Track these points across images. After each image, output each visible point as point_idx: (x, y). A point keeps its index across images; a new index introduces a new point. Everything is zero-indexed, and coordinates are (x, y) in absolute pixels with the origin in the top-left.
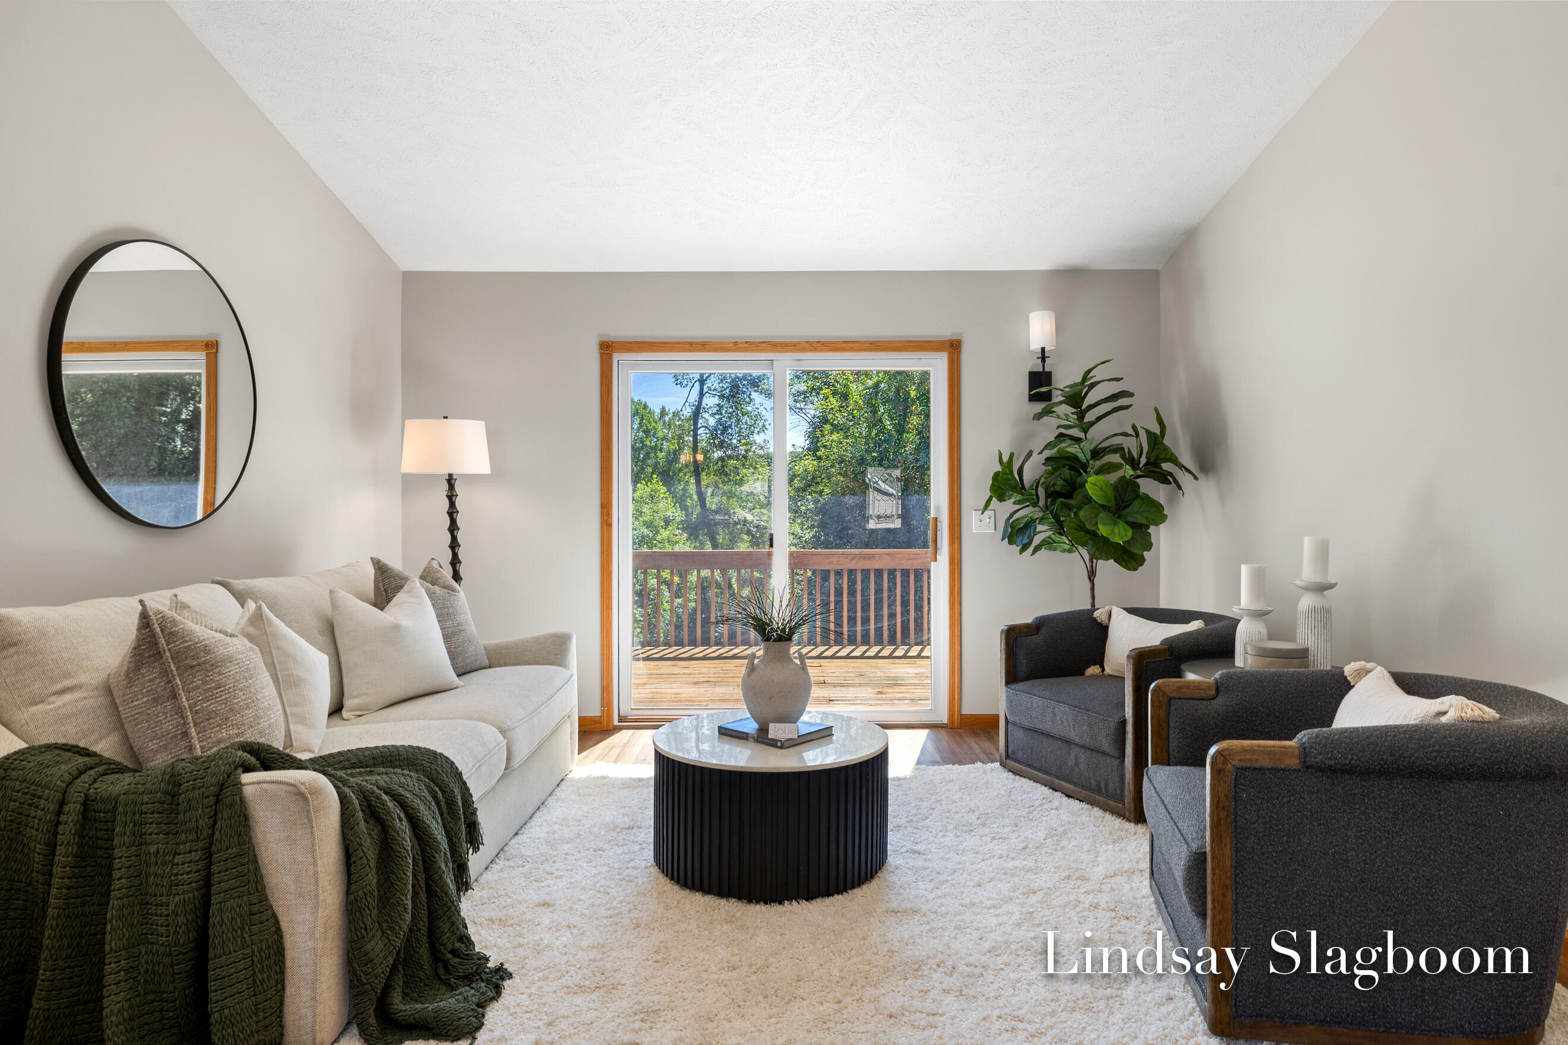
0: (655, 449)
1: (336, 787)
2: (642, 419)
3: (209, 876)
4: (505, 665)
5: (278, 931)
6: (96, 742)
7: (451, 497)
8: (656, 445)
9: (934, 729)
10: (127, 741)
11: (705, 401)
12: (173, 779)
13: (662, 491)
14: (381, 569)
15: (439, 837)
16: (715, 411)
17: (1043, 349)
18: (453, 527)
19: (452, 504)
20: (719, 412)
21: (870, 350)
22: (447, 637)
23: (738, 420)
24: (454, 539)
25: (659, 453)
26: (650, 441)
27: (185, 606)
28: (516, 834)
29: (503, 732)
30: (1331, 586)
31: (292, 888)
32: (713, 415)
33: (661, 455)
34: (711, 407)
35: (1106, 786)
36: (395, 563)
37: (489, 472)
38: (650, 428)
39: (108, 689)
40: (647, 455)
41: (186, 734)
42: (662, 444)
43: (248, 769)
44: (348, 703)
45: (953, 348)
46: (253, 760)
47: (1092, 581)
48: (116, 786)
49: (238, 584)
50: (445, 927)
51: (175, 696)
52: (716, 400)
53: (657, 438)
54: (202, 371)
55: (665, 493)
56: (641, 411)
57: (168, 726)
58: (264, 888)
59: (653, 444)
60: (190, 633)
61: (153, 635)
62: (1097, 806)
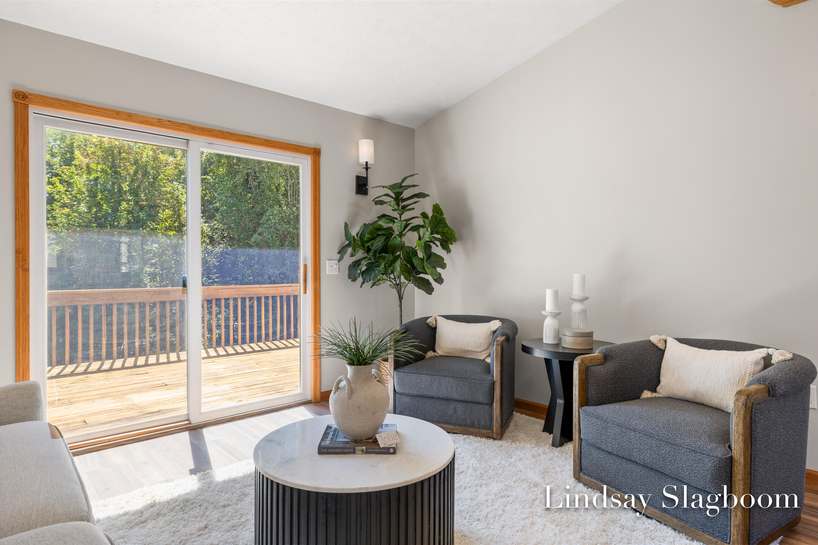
9: (306, 405)
17: (367, 163)
30: (586, 299)
35: (479, 421)
45: (316, 153)
47: (401, 302)
62: (470, 435)
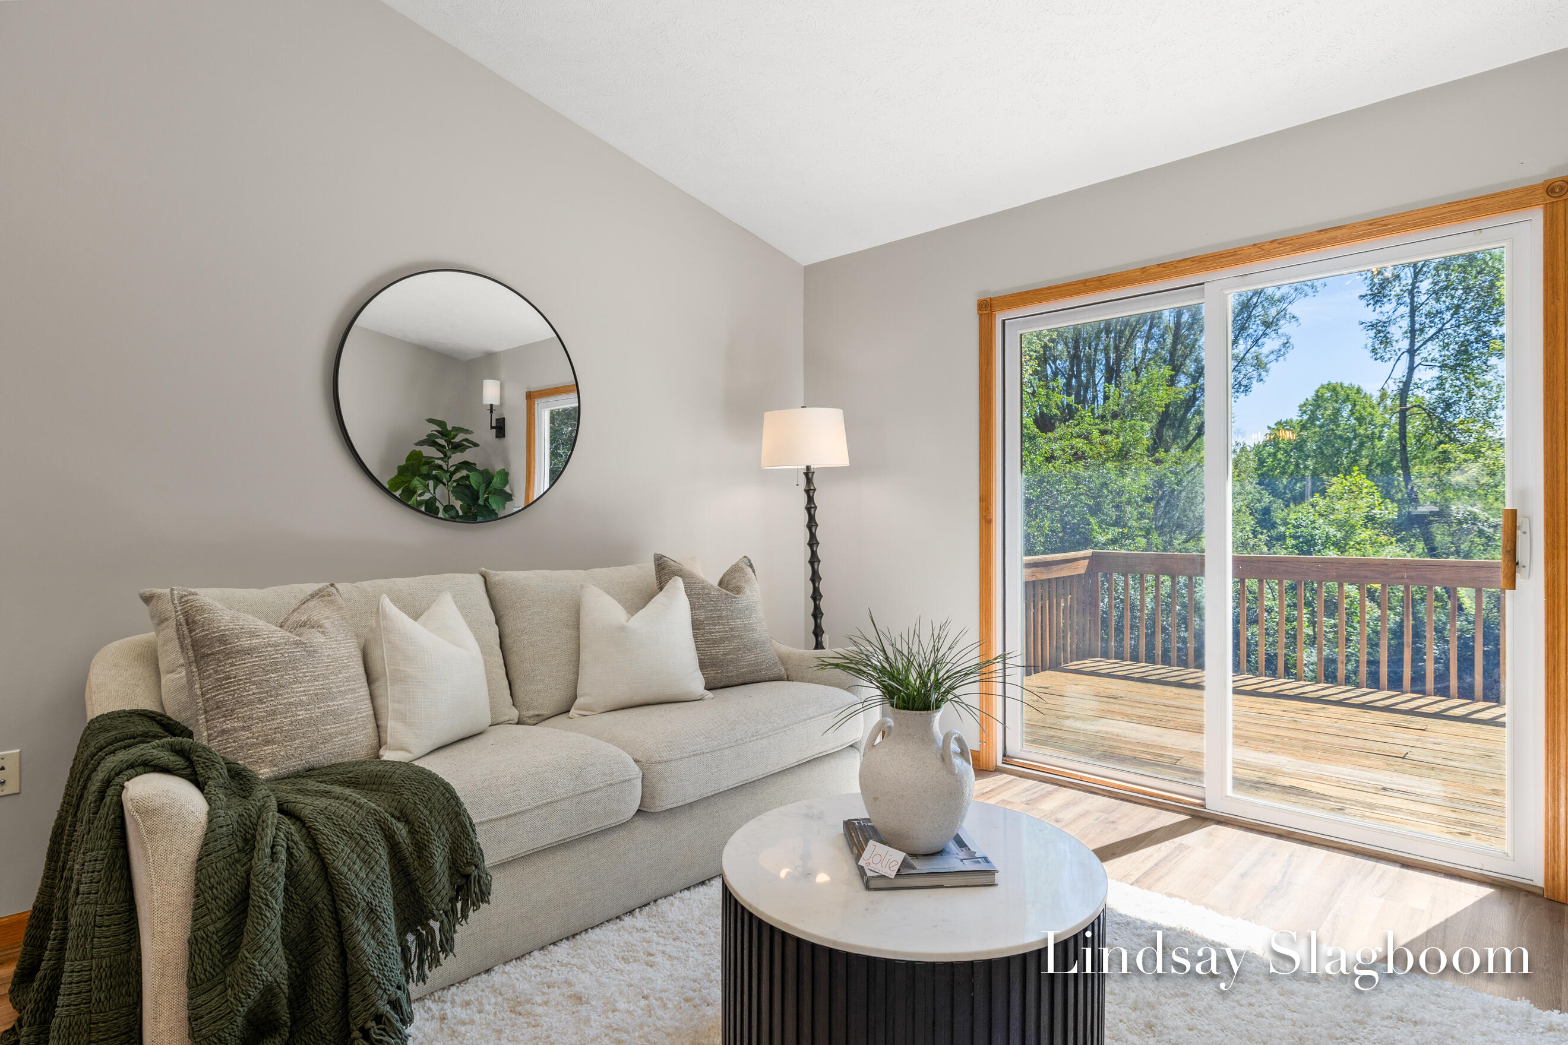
0: (1371, 437)
2: (1354, 405)
7: (810, 492)
8: (1373, 433)
11: (1417, 376)
13: (1365, 485)
16: (1434, 385)
18: (812, 524)
19: (810, 499)
20: (1441, 386)
23: (1471, 395)
24: (813, 536)
25: (1376, 442)
26: (1366, 430)
29: (644, 765)
32: (1431, 390)
34: (1426, 382)
37: (848, 464)
38: (1365, 414)
40: (1362, 445)
44: (577, 701)
52: (1436, 372)
55: (1370, 487)
56: (1353, 396)
59: (1369, 432)
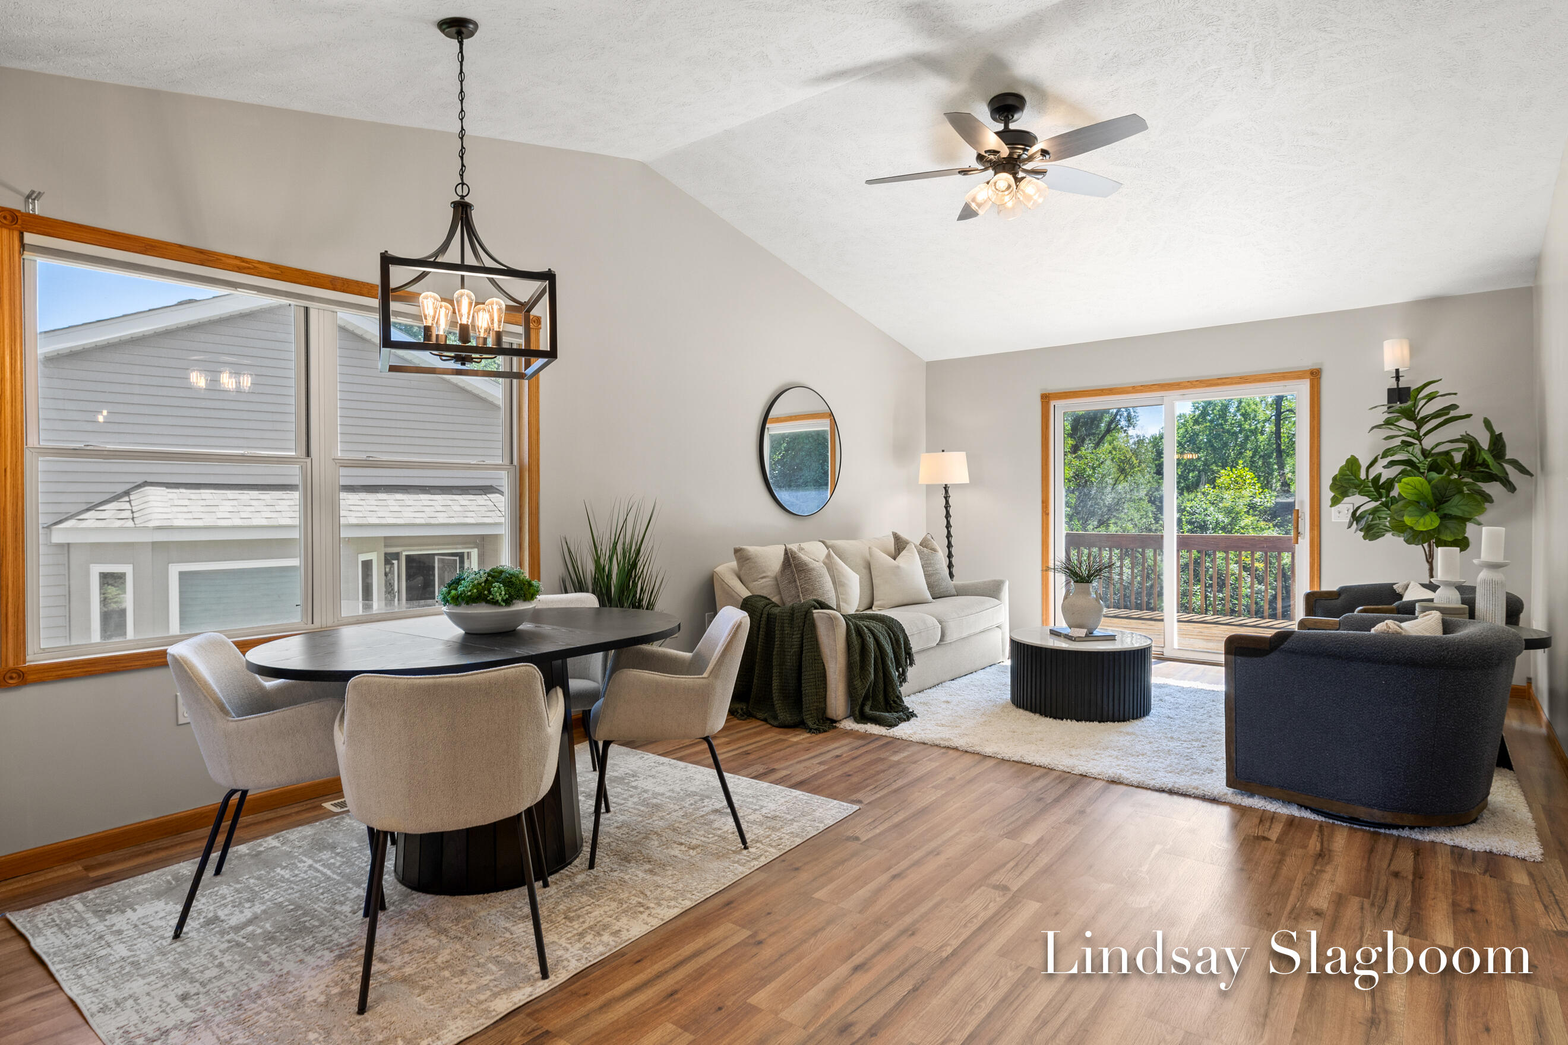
0: (1254, 432)
1: (845, 620)
3: (802, 644)
4: (966, 595)
5: (824, 669)
6: (773, 597)
7: (947, 498)
10: (781, 598)
12: (793, 608)
13: (1248, 476)
14: (897, 538)
15: (888, 651)
17: (1397, 371)
18: (948, 515)
19: (947, 502)
21: (1239, 383)
22: (927, 576)
24: (948, 522)
26: (1250, 425)
27: (803, 549)
28: (953, 680)
29: (940, 622)
31: (829, 653)
33: (1261, 438)
36: (904, 535)
37: (968, 482)
38: (1249, 410)
39: (776, 579)
40: (1247, 438)
41: (799, 596)
42: (1263, 427)
43: (816, 608)
44: (875, 603)
45: (1315, 375)
46: (818, 606)
47: (1430, 563)
48: (776, 610)
49: (829, 542)
50: (891, 690)
51: (795, 581)
53: (1258, 420)
54: (828, 429)
55: (1252, 479)
57: (793, 592)
58: (820, 652)
59: (1253, 427)
60: (800, 557)
61: (789, 558)
